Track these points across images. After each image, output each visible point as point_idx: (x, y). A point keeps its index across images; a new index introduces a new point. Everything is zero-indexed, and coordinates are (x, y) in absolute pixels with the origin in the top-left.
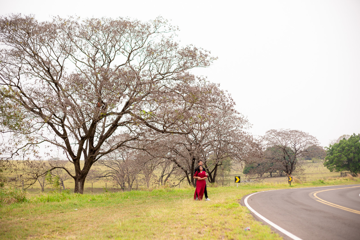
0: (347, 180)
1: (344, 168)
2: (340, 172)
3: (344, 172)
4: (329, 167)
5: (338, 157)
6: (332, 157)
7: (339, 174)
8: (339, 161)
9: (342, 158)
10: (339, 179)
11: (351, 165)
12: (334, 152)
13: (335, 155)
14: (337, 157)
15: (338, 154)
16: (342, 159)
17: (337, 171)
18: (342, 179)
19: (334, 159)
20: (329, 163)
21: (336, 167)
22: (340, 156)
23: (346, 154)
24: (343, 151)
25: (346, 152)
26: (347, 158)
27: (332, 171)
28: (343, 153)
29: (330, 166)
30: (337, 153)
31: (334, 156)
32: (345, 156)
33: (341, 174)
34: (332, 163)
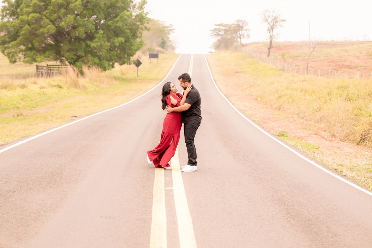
0: (60, 87)
1: (47, 53)
2: (35, 64)
3: (44, 64)
4: (6, 51)
5: (33, 24)
6: (17, 22)
7: (32, 69)
8: (33, 34)
9: (41, 27)
10: (35, 83)
11: (65, 46)
12: (21, 10)
13: (25, 17)
14: (29, 25)
15: (32, 15)
16: (42, 30)
17: (27, 62)
18: (45, 85)
19: (21, 28)
20: (7, 40)
21: (25, 51)
22: (38, 20)
23: (55, 15)
24: (46, 9)
25: (54, 12)
26: (57, 27)
27: (15, 61)
28: (45, 13)
29: (9, 48)
30: (28, 14)
31: (22, 21)
32: (51, 21)
33: (37, 69)
34: (15, 40)
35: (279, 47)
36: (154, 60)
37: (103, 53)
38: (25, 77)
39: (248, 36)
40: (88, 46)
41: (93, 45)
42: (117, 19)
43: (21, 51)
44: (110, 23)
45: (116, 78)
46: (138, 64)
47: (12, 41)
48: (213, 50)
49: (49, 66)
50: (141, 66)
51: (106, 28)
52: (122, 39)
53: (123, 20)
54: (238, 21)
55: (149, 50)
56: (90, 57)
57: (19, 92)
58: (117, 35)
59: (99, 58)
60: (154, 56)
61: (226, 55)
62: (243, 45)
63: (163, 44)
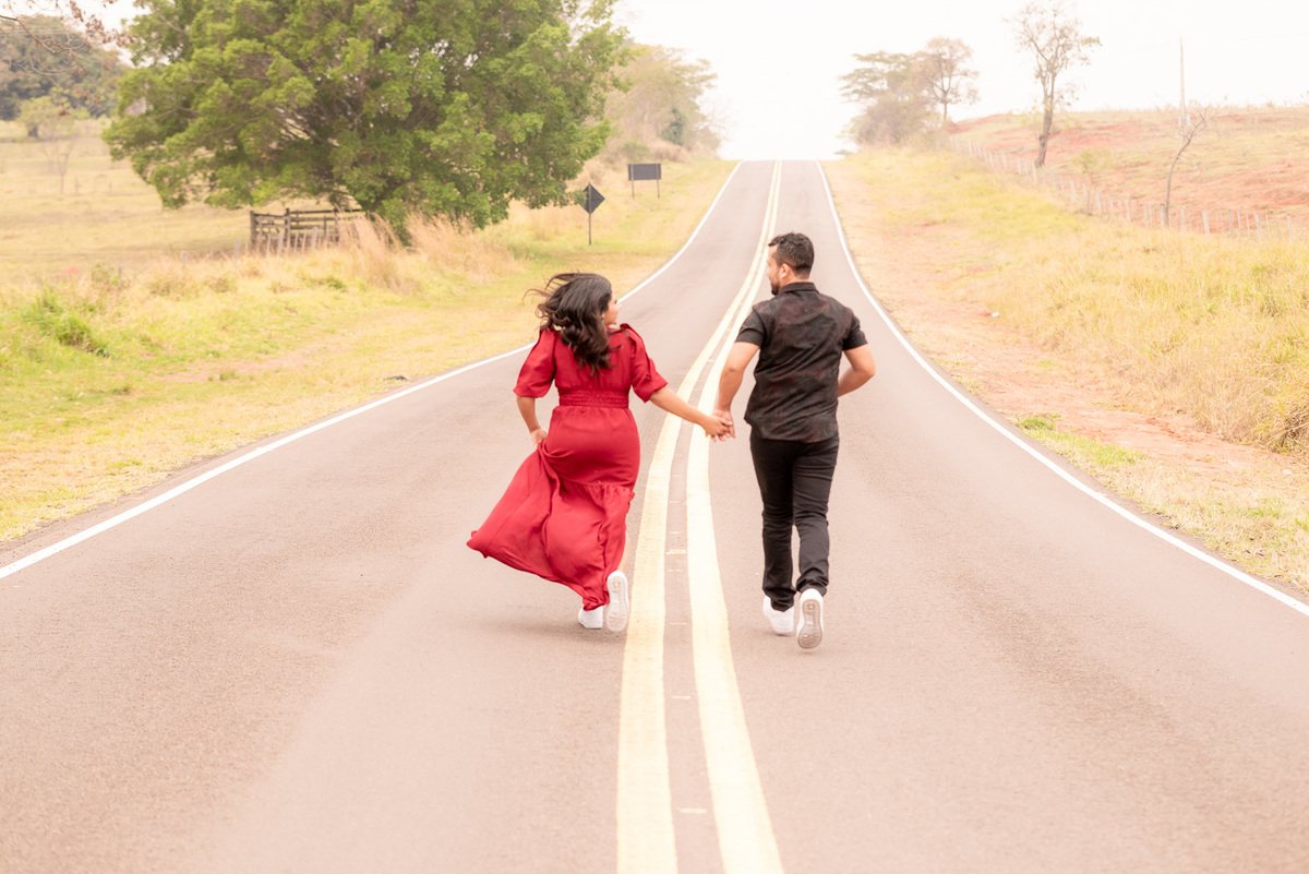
0: (338, 286)
1: (287, 172)
2: (247, 207)
3: (275, 208)
4: (152, 168)
5: (238, 75)
6: (186, 68)
7: (236, 224)
8: (239, 110)
9: (267, 84)
10: (255, 273)
11: (343, 147)
12: (199, 28)
13: (211, 53)
14: (227, 79)
15: (235, 44)
16: (268, 95)
17: (221, 202)
18: (287, 279)
19: (199, 88)
20: (155, 129)
21: (211, 165)
22: (254, 62)
23: (312, 44)
24: (280, 22)
25: (308, 32)
26: (317, 84)
27: (181, 201)
28: (276, 37)
29: (159, 156)
30: (222, 40)
31: (203, 65)
32: (299, 64)
33: (255, 223)
34: (181, 130)
35: (1079, 133)
36: (646, 186)
37: (474, 169)
38: (222, 251)
39: (973, 94)
40: (420, 145)
41: (436, 141)
42: (519, 52)
43: (201, 165)
44: (495, 64)
45: (518, 252)
46: (592, 200)
47: (170, 135)
48: (852, 147)
49: (294, 216)
50: (602, 208)
51: (483, 83)
52: (534, 119)
53: (538, 54)
54: (936, 43)
55: (629, 150)
56: (428, 183)
57: (211, 303)
58: (519, 106)
59: (460, 183)
60: (645, 171)
61: (898, 163)
62: (955, 128)
63: (676, 130)
